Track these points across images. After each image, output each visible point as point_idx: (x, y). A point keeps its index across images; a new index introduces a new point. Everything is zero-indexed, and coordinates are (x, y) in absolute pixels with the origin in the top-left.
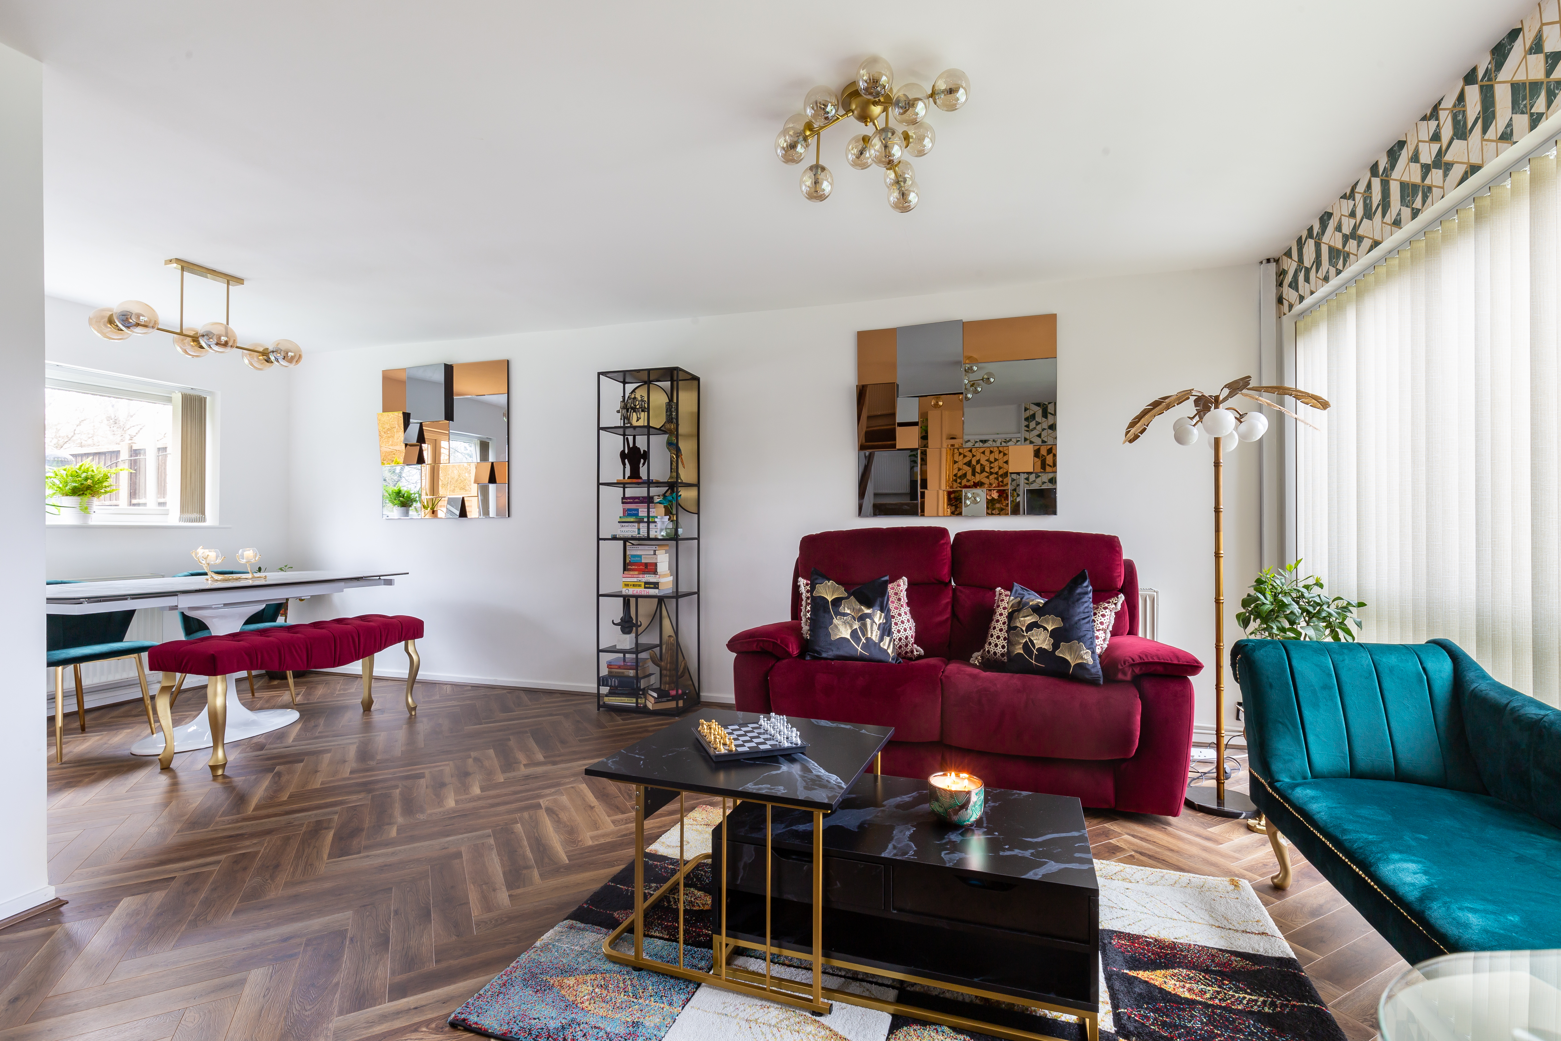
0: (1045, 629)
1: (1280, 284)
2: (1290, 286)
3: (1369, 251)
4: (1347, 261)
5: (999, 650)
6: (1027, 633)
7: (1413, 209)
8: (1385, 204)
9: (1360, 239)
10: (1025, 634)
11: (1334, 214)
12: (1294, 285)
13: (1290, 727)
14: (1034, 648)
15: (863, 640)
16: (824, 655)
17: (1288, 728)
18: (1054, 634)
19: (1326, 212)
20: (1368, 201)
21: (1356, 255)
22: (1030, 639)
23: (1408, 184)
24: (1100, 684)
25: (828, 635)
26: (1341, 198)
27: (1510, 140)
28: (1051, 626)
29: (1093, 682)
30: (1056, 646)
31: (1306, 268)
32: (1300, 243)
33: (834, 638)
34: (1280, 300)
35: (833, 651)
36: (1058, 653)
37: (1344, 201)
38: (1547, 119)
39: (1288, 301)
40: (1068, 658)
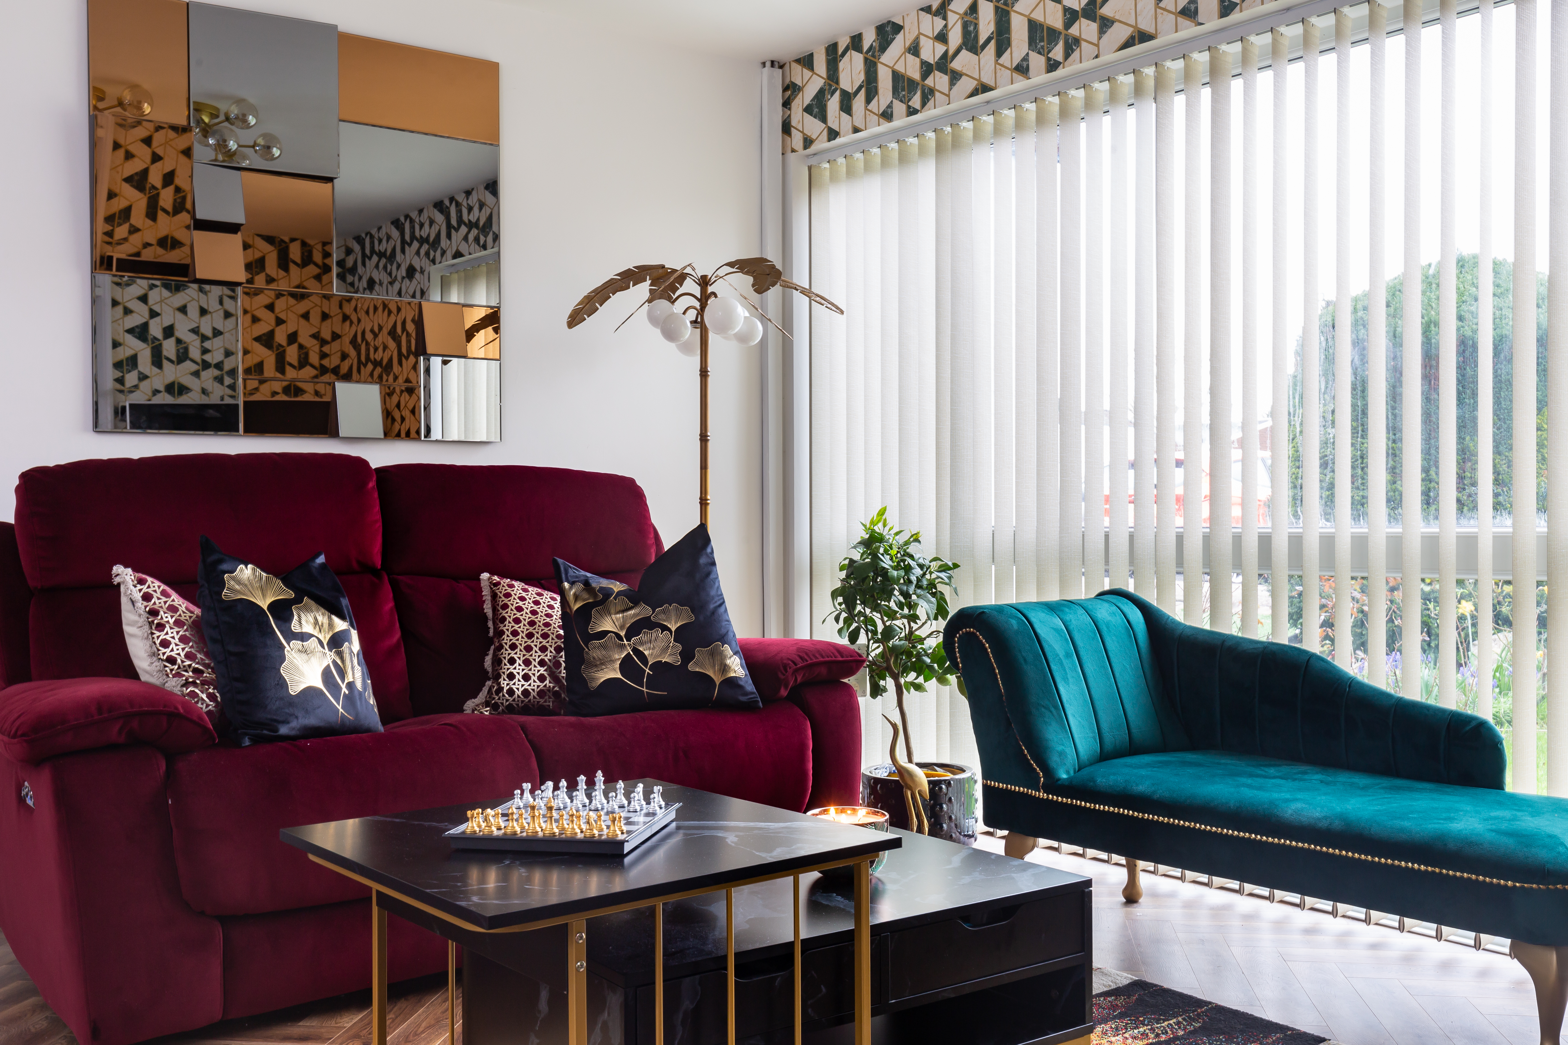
0: (665, 628)
1: (787, 104)
2: (808, 110)
3: (972, 95)
4: (928, 100)
5: (534, 685)
6: (628, 640)
7: (1049, 59)
8: (1002, 41)
9: (955, 77)
10: (625, 642)
11: (907, 28)
12: (817, 109)
13: (1053, 709)
14: (646, 664)
15: (344, 690)
16: (284, 730)
17: (1051, 712)
18: (680, 635)
19: (889, 22)
20: (971, 28)
21: (948, 96)
22: (636, 651)
23: (1041, 25)
24: (759, 708)
25: (282, 684)
26: (922, 9)
27: (1194, 18)
28: (676, 622)
29: (749, 707)
30: (687, 656)
31: (844, 94)
32: (833, 54)
33: (295, 689)
34: (786, 128)
35: (297, 718)
36: (692, 667)
37: (926, 18)
38: (1241, 11)
39: (802, 132)
40: (710, 673)
